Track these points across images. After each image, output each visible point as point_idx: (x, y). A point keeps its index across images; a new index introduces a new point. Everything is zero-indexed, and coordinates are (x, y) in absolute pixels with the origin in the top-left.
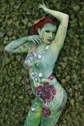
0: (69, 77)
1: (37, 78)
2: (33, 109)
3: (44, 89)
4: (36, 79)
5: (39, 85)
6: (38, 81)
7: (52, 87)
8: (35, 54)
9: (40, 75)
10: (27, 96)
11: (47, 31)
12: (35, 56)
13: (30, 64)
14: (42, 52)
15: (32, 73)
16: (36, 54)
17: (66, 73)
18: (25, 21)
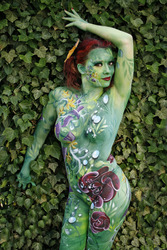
0: (129, 151)
1: (87, 159)
2: (72, 220)
3: (99, 180)
4: (85, 162)
5: (89, 172)
6: (88, 166)
7: (112, 174)
8: (80, 113)
9: (95, 154)
10: (52, 195)
11: (97, 64)
12: (82, 116)
13: (75, 133)
14: (98, 109)
15: (76, 150)
16: (84, 113)
17: (123, 144)
18: (41, 52)
